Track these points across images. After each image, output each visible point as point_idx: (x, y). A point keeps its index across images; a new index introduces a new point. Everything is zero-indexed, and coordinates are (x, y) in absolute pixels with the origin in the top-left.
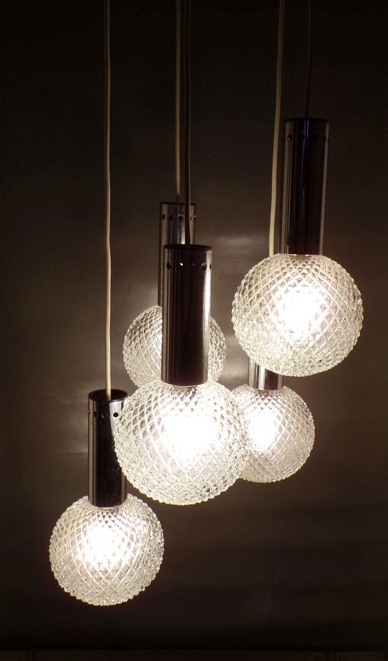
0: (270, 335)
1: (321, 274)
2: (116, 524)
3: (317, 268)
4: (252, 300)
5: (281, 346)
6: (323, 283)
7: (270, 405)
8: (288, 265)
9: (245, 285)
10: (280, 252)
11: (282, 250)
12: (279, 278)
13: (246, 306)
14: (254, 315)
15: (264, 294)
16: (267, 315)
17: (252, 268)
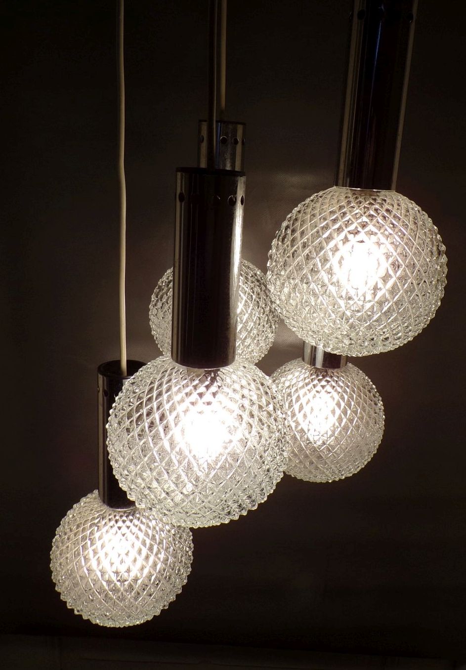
0: (319, 301)
1: (395, 217)
2: (131, 531)
3: (390, 208)
4: (296, 251)
5: (333, 316)
6: (396, 230)
7: (328, 388)
8: (349, 202)
9: (286, 229)
10: (337, 185)
11: (340, 182)
12: (335, 221)
13: (287, 259)
14: (297, 271)
15: (312, 242)
16: (315, 272)
17: (297, 206)
